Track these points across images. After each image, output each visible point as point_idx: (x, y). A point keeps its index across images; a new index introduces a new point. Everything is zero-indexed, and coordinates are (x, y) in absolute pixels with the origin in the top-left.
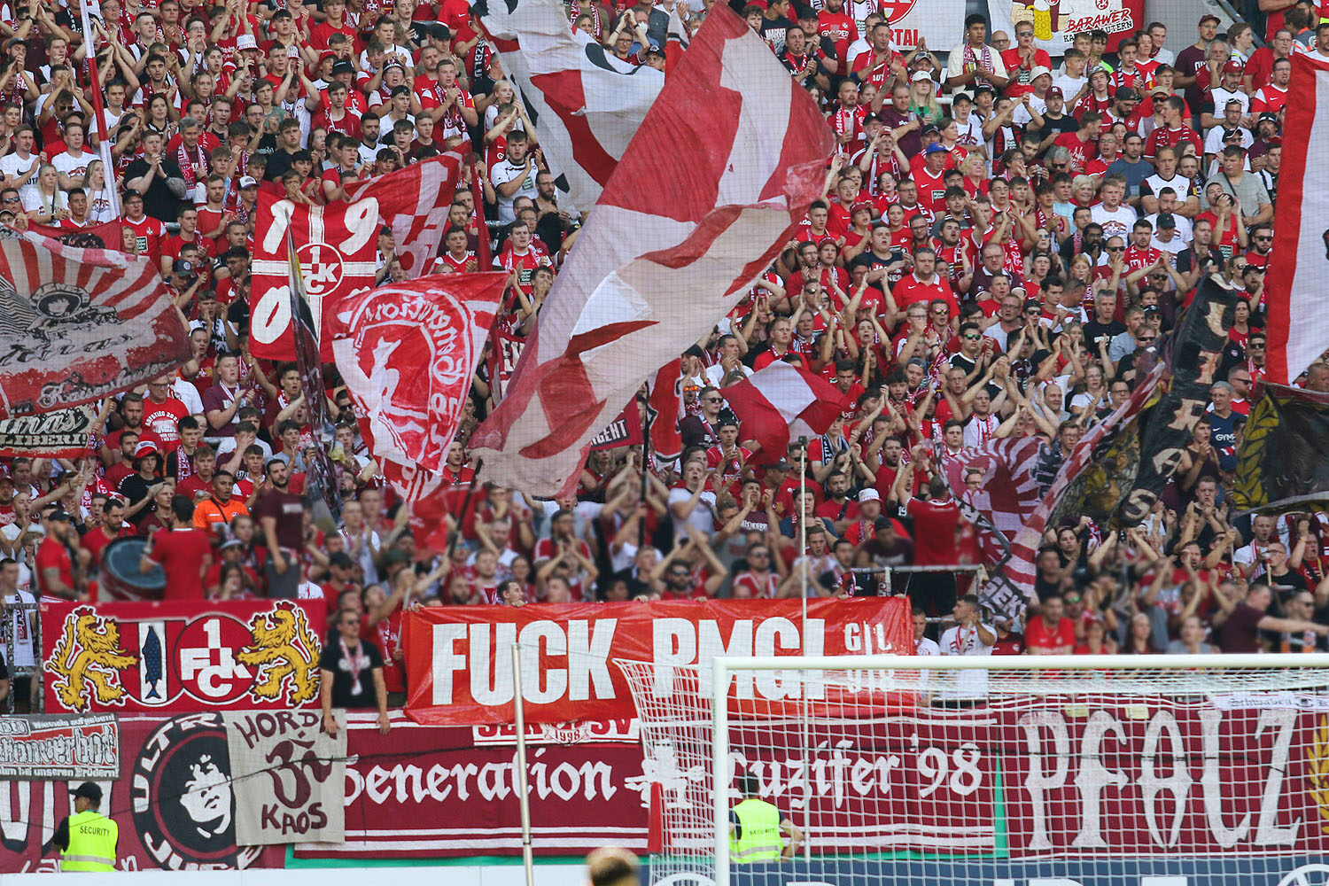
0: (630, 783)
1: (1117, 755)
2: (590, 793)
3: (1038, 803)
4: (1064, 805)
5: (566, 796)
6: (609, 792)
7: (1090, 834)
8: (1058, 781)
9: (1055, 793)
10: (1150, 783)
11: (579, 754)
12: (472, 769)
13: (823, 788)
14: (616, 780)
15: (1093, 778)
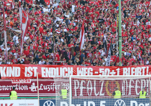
0: (30, 88)
1: (84, 85)
2: (25, 89)
3: (75, 91)
4: (78, 91)
5: (22, 89)
6: (27, 89)
7: (81, 94)
8: (78, 88)
9: (77, 89)
10: (88, 88)
11: (24, 84)
12: (11, 86)
13: (51, 89)
14: (28, 88)
15: (82, 88)
